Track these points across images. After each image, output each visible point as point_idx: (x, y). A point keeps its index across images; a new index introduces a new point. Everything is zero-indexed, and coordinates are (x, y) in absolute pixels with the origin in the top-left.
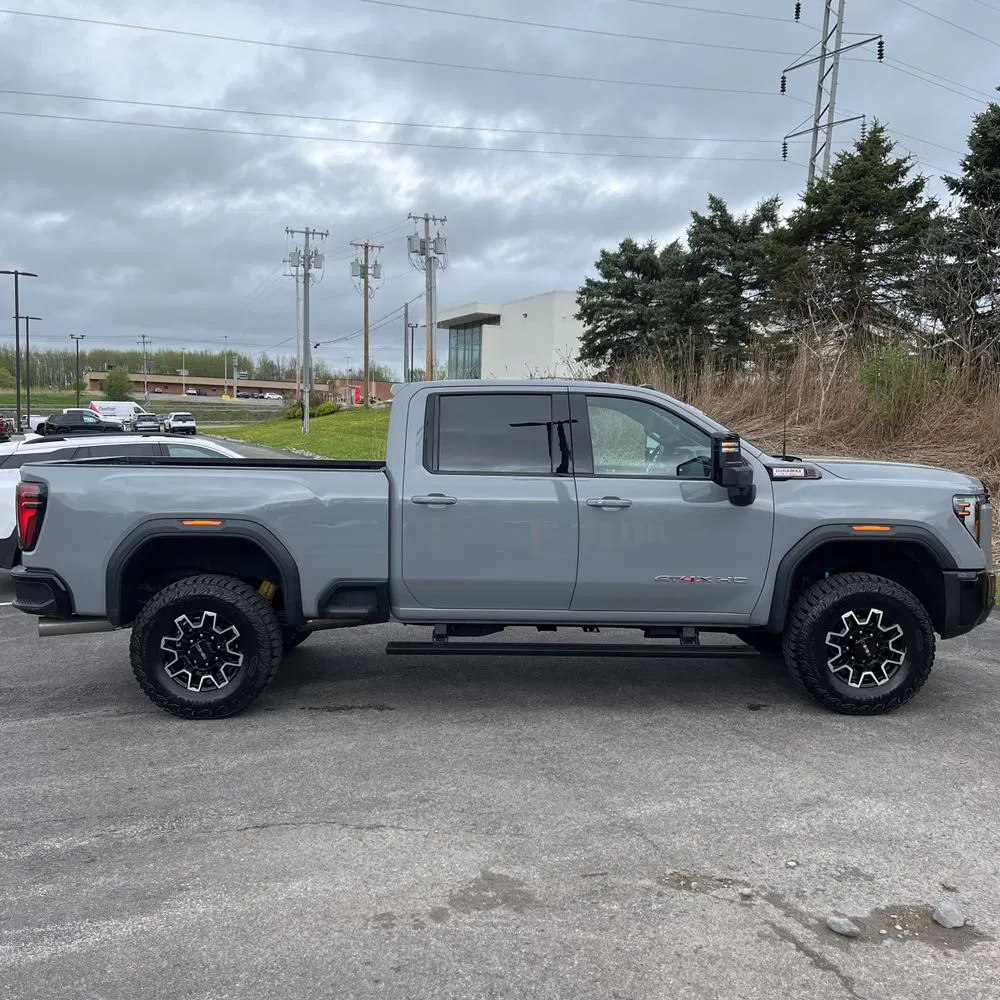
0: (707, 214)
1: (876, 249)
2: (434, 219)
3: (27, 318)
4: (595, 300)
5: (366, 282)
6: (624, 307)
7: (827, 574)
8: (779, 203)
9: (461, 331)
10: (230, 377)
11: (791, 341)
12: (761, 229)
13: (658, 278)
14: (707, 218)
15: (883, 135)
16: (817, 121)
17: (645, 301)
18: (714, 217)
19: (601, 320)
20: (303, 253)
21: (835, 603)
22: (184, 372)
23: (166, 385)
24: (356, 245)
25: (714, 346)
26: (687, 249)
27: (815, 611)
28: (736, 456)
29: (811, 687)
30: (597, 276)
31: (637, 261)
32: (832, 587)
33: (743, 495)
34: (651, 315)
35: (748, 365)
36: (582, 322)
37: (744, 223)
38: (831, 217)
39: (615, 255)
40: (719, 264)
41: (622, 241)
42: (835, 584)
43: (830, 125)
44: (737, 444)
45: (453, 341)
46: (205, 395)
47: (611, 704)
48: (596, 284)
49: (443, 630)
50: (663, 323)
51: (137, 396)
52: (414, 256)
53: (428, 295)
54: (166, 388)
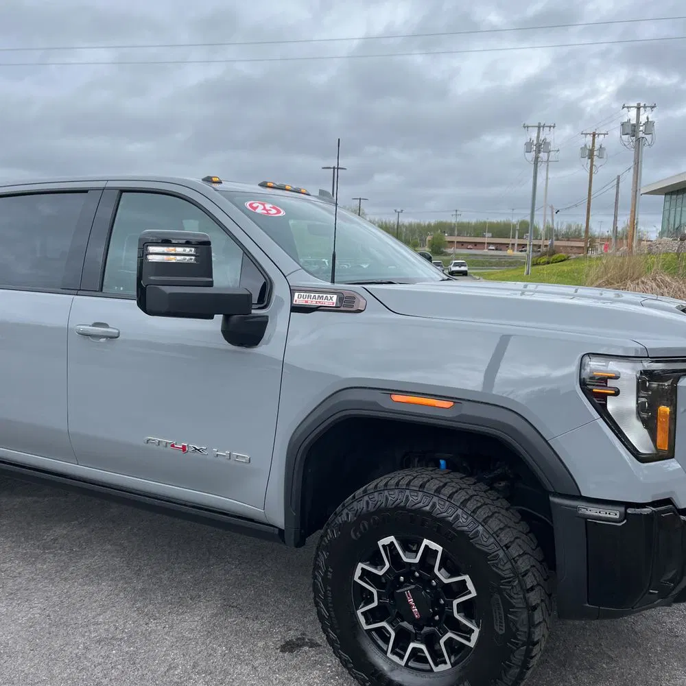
2: (645, 107)
3: (360, 199)
5: (592, 162)
9: (674, 197)
10: (514, 237)
20: (535, 142)
22: (488, 235)
23: (476, 244)
24: (587, 134)
45: (668, 204)
46: (501, 250)
51: (450, 251)
52: (625, 137)
53: (634, 168)
54: (476, 245)
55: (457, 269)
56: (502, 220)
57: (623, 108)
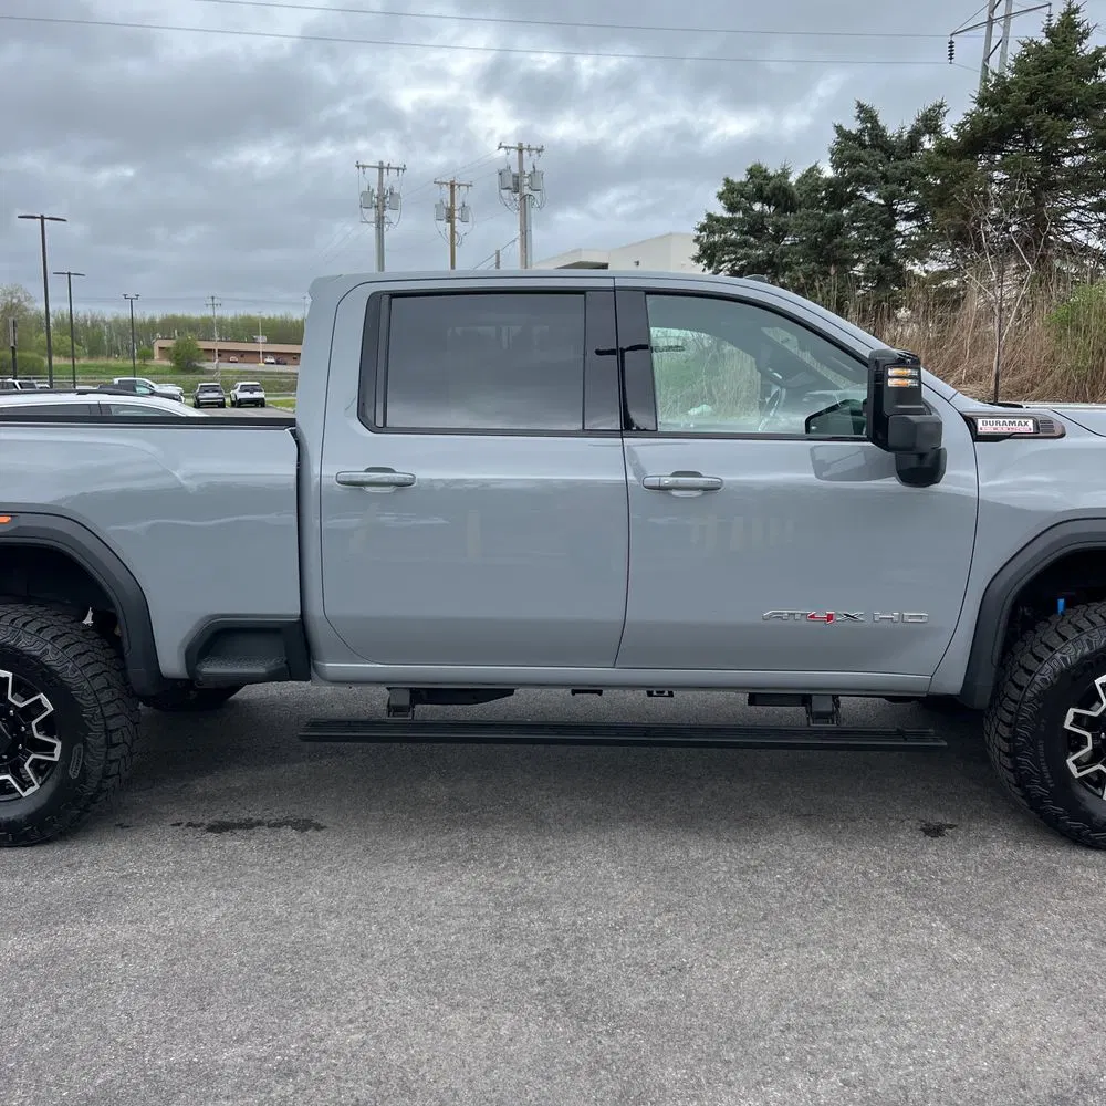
0: (854, 126)
1: (1067, 162)
2: (529, 150)
4: (716, 238)
5: (453, 227)
6: (752, 247)
7: (1061, 602)
8: (945, 109)
11: (955, 283)
12: (922, 144)
13: (793, 210)
14: (854, 132)
15: (1078, 18)
16: (992, 12)
17: (777, 238)
18: (862, 130)
19: (724, 262)
20: (376, 192)
21: (1084, 658)
22: (261, 339)
23: (242, 354)
24: (440, 183)
25: (861, 292)
26: (828, 172)
27: (1047, 671)
28: (912, 394)
29: (1035, 804)
30: (720, 210)
31: (767, 191)
32: (1080, 630)
33: (922, 467)
34: (783, 254)
35: (903, 313)
36: (701, 266)
37: (900, 136)
38: (1012, 121)
39: (741, 183)
40: (868, 190)
41: (749, 166)
42: (1084, 624)
43: (1007, 17)
44: (915, 373)
46: (285, 364)
47: (689, 821)
48: (718, 220)
49: (405, 699)
50: (799, 264)
51: (207, 365)
52: (506, 193)
53: (522, 240)
54: (242, 356)
55: (247, 395)
56: (278, 315)
57: (500, 148)
